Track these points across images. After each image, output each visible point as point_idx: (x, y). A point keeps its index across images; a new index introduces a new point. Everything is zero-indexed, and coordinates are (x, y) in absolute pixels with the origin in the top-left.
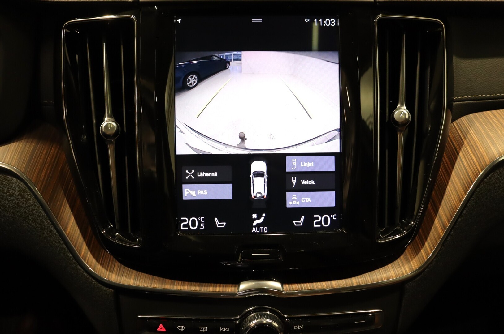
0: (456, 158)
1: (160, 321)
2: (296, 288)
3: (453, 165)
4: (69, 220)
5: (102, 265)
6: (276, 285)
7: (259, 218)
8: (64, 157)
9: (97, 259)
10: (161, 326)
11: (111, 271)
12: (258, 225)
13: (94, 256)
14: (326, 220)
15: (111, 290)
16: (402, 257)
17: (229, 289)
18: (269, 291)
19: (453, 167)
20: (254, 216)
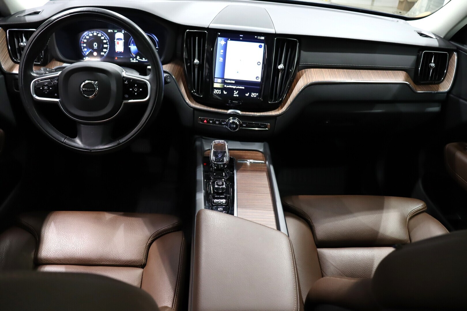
0: (298, 82)
1: (205, 119)
2: (244, 113)
3: (296, 83)
4: (182, 88)
5: (191, 101)
6: (239, 112)
7: (236, 92)
8: (182, 69)
9: (189, 100)
10: (205, 120)
11: (193, 103)
12: (236, 94)
13: (188, 98)
14: (255, 95)
15: (192, 109)
16: (277, 109)
17: (225, 111)
18: (238, 113)
19: (296, 84)
20: (235, 91)
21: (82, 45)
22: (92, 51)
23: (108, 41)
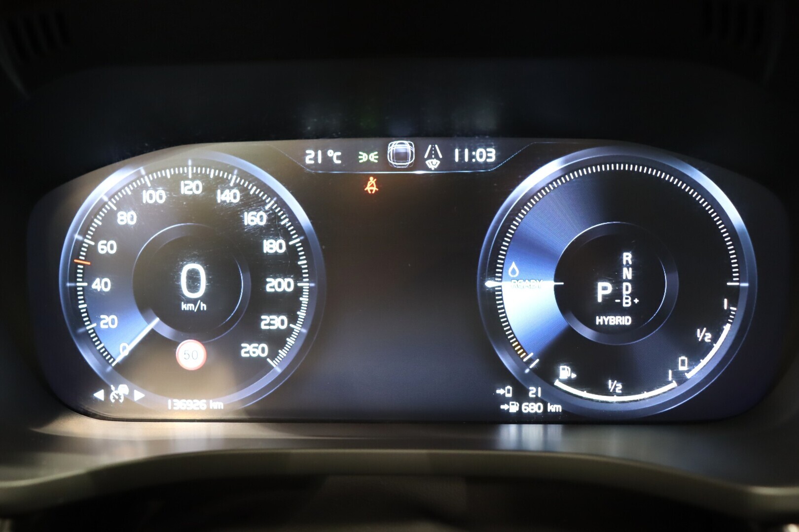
21: (81, 284)
22: (166, 331)
23: (305, 243)
